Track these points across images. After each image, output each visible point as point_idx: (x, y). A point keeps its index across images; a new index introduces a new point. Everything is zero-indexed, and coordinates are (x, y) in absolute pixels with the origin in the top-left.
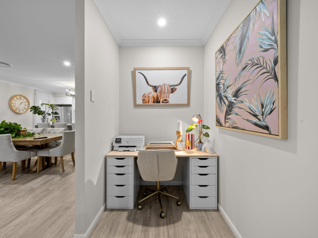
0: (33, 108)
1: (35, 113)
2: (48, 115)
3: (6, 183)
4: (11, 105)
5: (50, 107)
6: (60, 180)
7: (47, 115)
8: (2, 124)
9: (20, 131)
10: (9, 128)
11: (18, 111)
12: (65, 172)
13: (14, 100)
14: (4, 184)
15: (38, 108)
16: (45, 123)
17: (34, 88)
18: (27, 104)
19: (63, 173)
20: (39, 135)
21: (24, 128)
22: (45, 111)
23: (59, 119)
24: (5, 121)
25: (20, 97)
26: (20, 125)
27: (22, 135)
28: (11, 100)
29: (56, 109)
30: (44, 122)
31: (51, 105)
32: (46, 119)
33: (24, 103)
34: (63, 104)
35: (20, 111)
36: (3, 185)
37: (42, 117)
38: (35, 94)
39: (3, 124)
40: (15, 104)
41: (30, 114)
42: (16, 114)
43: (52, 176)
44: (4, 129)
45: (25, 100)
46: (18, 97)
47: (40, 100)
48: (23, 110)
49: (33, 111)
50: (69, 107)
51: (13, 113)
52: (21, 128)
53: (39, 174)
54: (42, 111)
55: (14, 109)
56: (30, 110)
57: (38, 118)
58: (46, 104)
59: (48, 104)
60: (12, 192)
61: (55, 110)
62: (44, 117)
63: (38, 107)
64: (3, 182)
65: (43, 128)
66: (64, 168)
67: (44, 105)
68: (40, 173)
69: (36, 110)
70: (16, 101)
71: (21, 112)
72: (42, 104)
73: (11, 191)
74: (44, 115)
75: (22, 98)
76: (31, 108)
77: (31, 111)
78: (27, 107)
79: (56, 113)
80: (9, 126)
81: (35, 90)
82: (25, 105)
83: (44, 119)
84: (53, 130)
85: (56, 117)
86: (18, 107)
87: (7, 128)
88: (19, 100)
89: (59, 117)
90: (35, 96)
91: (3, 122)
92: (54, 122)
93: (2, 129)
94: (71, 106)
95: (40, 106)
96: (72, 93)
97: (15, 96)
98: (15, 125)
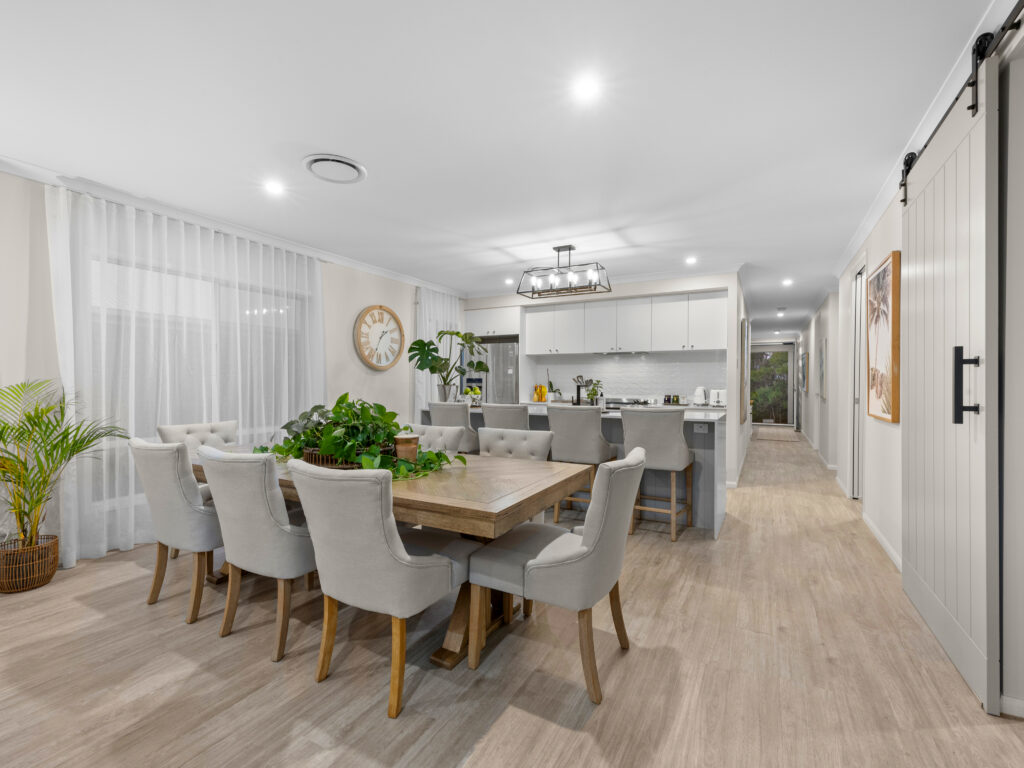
0: (417, 349)
1: (421, 367)
2: (457, 373)
4: (359, 344)
5: (462, 345)
7: (454, 373)
8: (338, 410)
9: (396, 442)
10: (361, 428)
11: (374, 361)
13: (366, 323)
15: (432, 347)
16: (451, 401)
17: (414, 282)
18: (396, 335)
21: (408, 431)
22: (449, 360)
23: (480, 388)
24: (346, 394)
25: (379, 314)
26: (394, 415)
27: (407, 461)
28: (357, 324)
29: (481, 350)
30: (445, 401)
31: (466, 334)
33: (391, 331)
34: (491, 334)
35: (379, 360)
37: (439, 383)
38: (416, 303)
39: (341, 408)
40: (367, 335)
41: (406, 366)
42: (369, 371)
44: (343, 430)
45: (393, 325)
46: (376, 312)
48: (387, 358)
49: (417, 358)
50: (510, 345)
51: (364, 367)
52: (397, 426)
53: (478, 683)
54: (441, 359)
55: (367, 353)
56: (406, 355)
57: (429, 381)
58: (452, 334)
59: (458, 334)
61: (479, 353)
62: (445, 381)
63: (431, 343)
67: (446, 338)
69: (425, 354)
70: (369, 327)
71: (384, 363)
72: (440, 334)
74: (445, 374)
75: (386, 316)
76: (411, 350)
77: (411, 358)
78: (396, 347)
79: (481, 366)
80: (357, 416)
81: (417, 288)
82: (393, 340)
83: (447, 387)
84: (502, 438)
85: (470, 380)
86: (374, 348)
87: (355, 427)
88: (378, 324)
89: (480, 380)
90: (416, 308)
91: (342, 399)
92: (474, 400)
93: (339, 432)
94: (517, 342)
95: (435, 341)
96: (536, 282)
97: (368, 310)
98: (379, 413)
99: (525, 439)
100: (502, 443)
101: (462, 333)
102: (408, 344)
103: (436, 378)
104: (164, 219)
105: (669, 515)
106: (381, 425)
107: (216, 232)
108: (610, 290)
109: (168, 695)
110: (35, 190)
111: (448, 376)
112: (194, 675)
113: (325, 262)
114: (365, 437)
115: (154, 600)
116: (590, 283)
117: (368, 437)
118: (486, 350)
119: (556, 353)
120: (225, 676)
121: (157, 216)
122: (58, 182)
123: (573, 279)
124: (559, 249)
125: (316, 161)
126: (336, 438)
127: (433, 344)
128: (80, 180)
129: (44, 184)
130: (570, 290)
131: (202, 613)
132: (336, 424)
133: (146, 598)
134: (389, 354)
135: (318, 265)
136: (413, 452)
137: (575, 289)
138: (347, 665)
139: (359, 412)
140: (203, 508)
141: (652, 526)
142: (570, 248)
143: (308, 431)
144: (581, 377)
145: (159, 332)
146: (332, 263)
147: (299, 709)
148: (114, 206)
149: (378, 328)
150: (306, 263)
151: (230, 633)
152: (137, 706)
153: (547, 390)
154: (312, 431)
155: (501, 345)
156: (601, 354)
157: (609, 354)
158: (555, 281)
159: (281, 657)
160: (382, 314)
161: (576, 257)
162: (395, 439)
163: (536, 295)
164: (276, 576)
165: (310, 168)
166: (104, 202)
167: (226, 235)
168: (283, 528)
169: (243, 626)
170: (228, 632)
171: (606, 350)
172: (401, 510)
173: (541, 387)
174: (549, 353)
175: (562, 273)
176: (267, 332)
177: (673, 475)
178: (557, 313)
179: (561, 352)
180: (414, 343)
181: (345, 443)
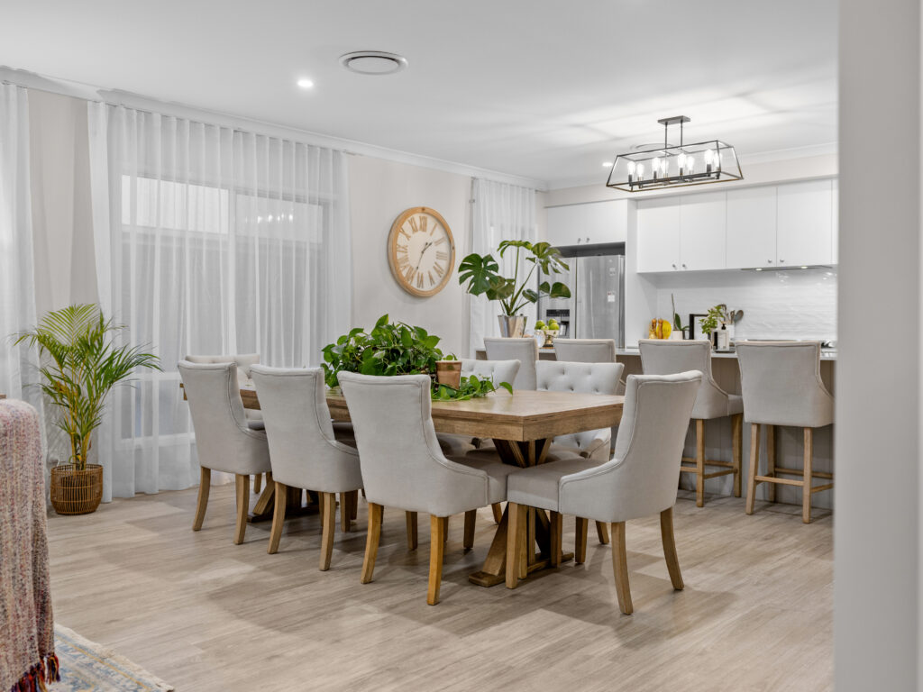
0: (469, 267)
1: (475, 291)
2: (525, 300)
3: (397, 606)
4: (396, 262)
5: (533, 260)
6: (615, 658)
7: (521, 300)
8: (378, 333)
9: (439, 367)
10: (401, 352)
11: (414, 284)
12: (634, 616)
13: (403, 232)
14: (390, 609)
15: (490, 264)
16: (516, 337)
17: (469, 171)
18: (444, 248)
19: (626, 619)
20: (506, 391)
21: (449, 357)
22: (515, 281)
23: (566, 323)
24: (386, 316)
25: (421, 219)
26: (436, 340)
27: (448, 387)
28: (393, 233)
29: (559, 267)
30: (509, 335)
31: (538, 245)
32: (520, 321)
33: (438, 243)
34: (583, 243)
35: (421, 282)
36: (387, 615)
37: (501, 313)
38: (472, 201)
39: (380, 331)
40: (405, 249)
41: (457, 289)
42: (408, 298)
43: (576, 622)
44: (384, 352)
45: (439, 233)
46: (417, 217)
47: (492, 228)
48: (431, 279)
49: (469, 280)
50: (610, 259)
51: (401, 294)
52: (439, 352)
53: (513, 596)
54: (503, 280)
55: (404, 273)
56: (456, 275)
57: (489, 311)
58: (518, 244)
59: (526, 244)
60: (422, 657)
61: (556, 271)
62: (509, 310)
63: (489, 258)
64: (388, 602)
65: (511, 362)
66: (629, 591)
67: (511, 250)
68: (518, 591)
69: (478, 269)
70: (408, 237)
71: (427, 287)
72: (502, 245)
73: (420, 652)
74: (509, 300)
75: (431, 222)
76: (462, 267)
77: (462, 280)
78: (443, 264)
79: (559, 290)
80: (399, 340)
81: (474, 179)
82: (439, 255)
83: (511, 319)
84: (563, 372)
85: (551, 313)
86: (414, 267)
87: (395, 351)
88: (420, 233)
89: (566, 313)
90: (471, 208)
91: (383, 321)
92: (549, 337)
93: (379, 354)
94: (623, 253)
95: (497, 257)
96: (637, 170)
97: (407, 214)
98: (420, 337)
99: (589, 372)
100: (562, 378)
101: (533, 243)
102: (459, 261)
103: (497, 307)
104: (187, 123)
105: (802, 487)
106: (421, 349)
107: (235, 131)
108: (742, 178)
109: (235, 580)
110: (79, 106)
111: (513, 303)
112: (254, 572)
113: (353, 154)
114: (406, 360)
115: (198, 528)
116: (709, 168)
117: (409, 362)
118: (566, 267)
119: (683, 269)
120: (283, 574)
121: (180, 120)
122: (99, 97)
123: (687, 163)
124: (666, 122)
125: (353, 58)
126: (377, 360)
127: (492, 259)
128: (116, 92)
129: (87, 100)
130: (682, 178)
131: (246, 539)
132: (375, 349)
133: (191, 527)
134: (434, 274)
135: (345, 159)
136: (456, 377)
137: (691, 177)
138: (389, 577)
139: (399, 336)
140: (248, 430)
141: (787, 509)
142: (681, 120)
143: (347, 354)
144: (724, 306)
145: (181, 251)
146: (361, 155)
147: (350, 594)
148: (143, 114)
149: (420, 238)
150: (331, 157)
151: (276, 553)
152: (216, 582)
153: (672, 326)
154: (351, 354)
155: (602, 258)
156: (753, 270)
157: (764, 270)
158: (660, 166)
159: (327, 569)
160: (425, 219)
161: (691, 131)
162: (436, 364)
163: (636, 188)
164: (322, 490)
165: (347, 65)
166: (135, 112)
167: (245, 133)
168: (331, 442)
169: (286, 549)
170: (274, 552)
171: (760, 264)
172: (440, 421)
173: (662, 323)
174: (673, 270)
175: (672, 155)
176: (287, 249)
177: (807, 434)
178: (683, 207)
179: (690, 268)
180: (467, 259)
181: (386, 366)
